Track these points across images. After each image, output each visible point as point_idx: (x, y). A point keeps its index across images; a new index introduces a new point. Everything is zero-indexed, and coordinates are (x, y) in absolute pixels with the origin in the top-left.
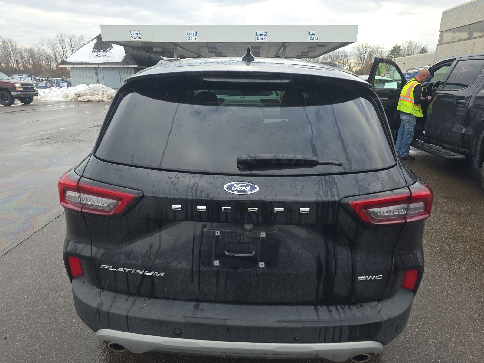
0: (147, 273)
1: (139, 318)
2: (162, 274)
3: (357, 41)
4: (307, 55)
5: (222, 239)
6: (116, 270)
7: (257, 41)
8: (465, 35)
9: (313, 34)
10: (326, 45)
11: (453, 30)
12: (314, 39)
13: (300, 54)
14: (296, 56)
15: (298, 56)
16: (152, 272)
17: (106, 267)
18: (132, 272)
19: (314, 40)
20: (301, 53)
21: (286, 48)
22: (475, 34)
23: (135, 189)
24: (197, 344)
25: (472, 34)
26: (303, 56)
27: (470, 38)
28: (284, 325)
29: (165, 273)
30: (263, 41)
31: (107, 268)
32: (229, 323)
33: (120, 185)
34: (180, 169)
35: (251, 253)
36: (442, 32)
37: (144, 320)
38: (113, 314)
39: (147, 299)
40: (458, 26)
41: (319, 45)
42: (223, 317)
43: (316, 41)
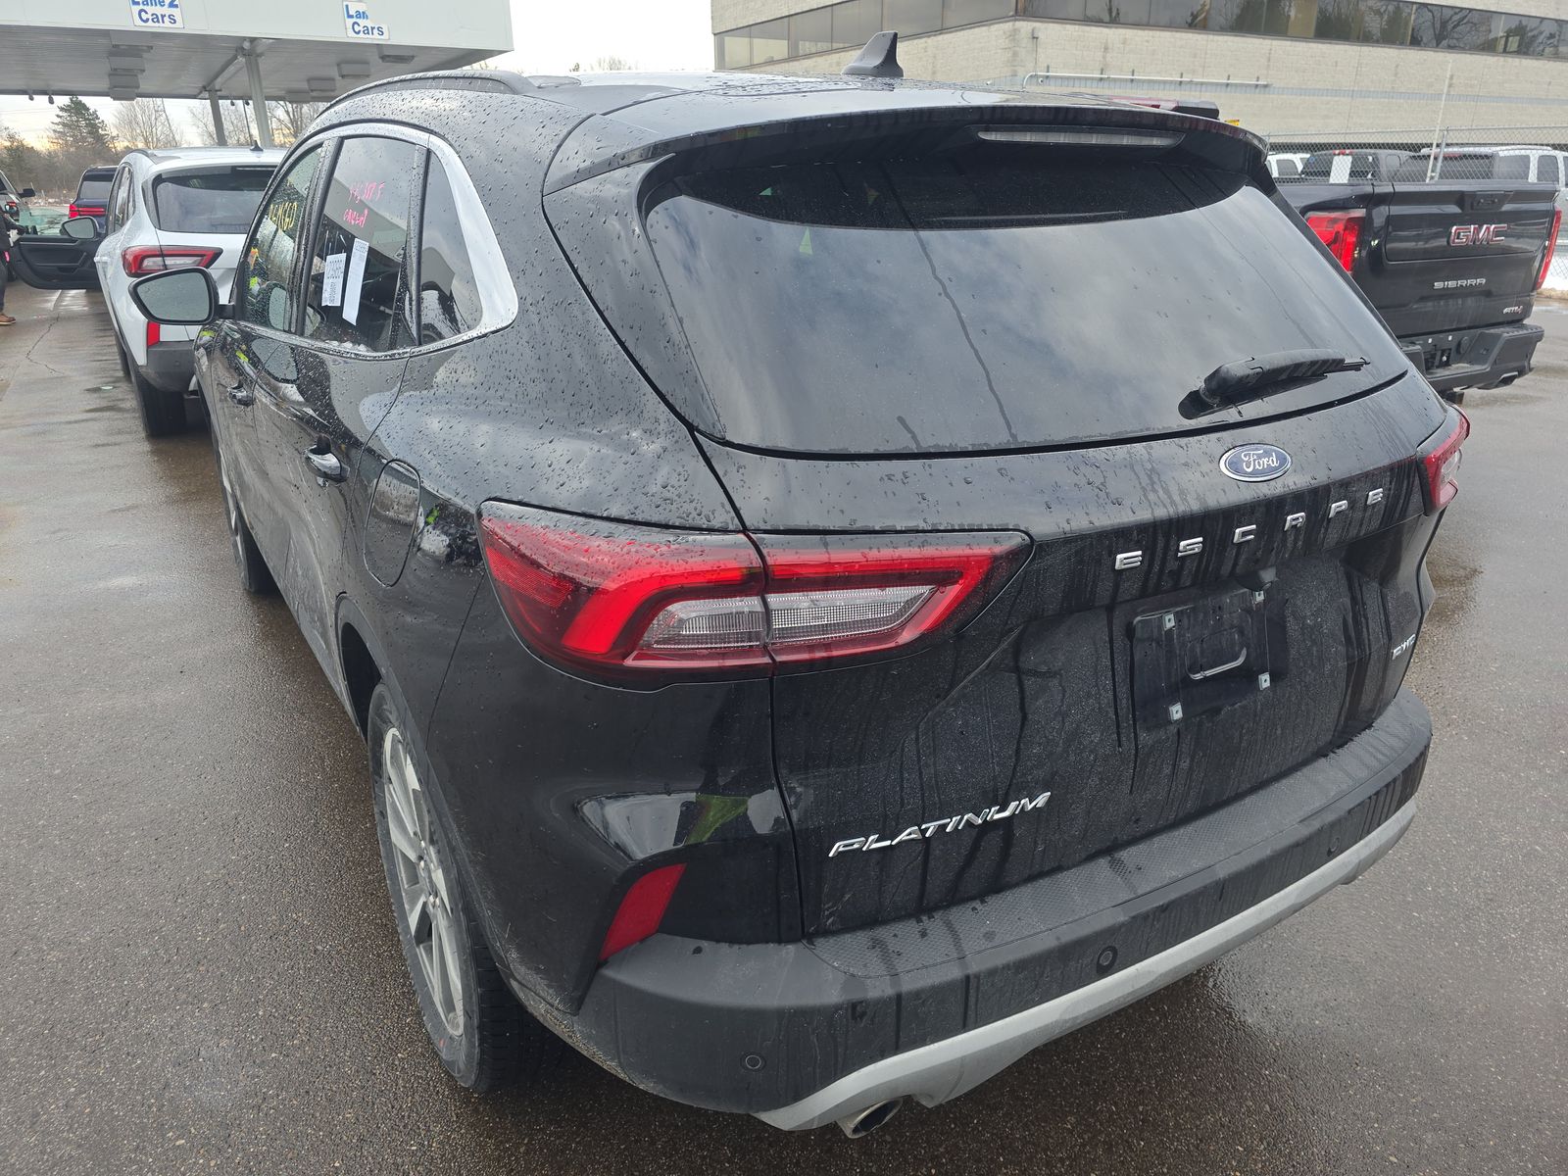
0: (998, 812)
1: (1007, 967)
2: (1041, 800)
3: (515, 47)
4: (333, 91)
5: (1180, 635)
6: (893, 843)
7: (137, 25)
8: (779, 48)
9: (361, 15)
10: (413, 57)
11: (748, 30)
12: (366, 31)
13: (305, 86)
14: (282, 93)
15: (290, 92)
16: (1013, 804)
17: (852, 845)
18: (948, 830)
19: (370, 36)
20: (308, 80)
21: (260, 60)
22: (806, 47)
23: (997, 530)
24: (1149, 972)
25: (796, 47)
26: (314, 94)
27: (793, 57)
28: (1316, 824)
29: (1049, 793)
30: (165, 27)
31: (857, 849)
32: (1222, 872)
33: (942, 528)
34: (1077, 437)
35: (1236, 658)
36: (719, 35)
37: (1021, 966)
38: (917, 994)
39: (977, 904)
40: (759, 21)
41: (389, 56)
42: (1197, 864)
43: (375, 38)
